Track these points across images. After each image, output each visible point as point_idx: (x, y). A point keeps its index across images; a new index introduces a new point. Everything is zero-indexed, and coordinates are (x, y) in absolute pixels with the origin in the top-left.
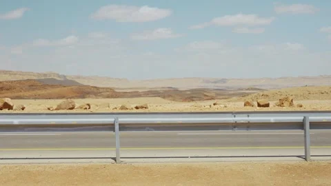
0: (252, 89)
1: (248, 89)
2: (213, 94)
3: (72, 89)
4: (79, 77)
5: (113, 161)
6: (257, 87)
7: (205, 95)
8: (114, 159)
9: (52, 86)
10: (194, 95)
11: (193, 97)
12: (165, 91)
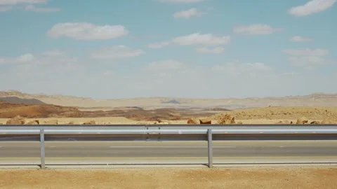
0: (219, 109)
1: (214, 110)
2: (178, 114)
3: (34, 108)
4: (41, 96)
5: (39, 167)
6: (224, 108)
7: (171, 116)
8: (40, 166)
9: (14, 105)
10: (159, 116)
11: (158, 117)
12: (130, 111)
